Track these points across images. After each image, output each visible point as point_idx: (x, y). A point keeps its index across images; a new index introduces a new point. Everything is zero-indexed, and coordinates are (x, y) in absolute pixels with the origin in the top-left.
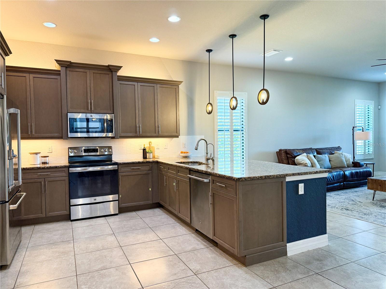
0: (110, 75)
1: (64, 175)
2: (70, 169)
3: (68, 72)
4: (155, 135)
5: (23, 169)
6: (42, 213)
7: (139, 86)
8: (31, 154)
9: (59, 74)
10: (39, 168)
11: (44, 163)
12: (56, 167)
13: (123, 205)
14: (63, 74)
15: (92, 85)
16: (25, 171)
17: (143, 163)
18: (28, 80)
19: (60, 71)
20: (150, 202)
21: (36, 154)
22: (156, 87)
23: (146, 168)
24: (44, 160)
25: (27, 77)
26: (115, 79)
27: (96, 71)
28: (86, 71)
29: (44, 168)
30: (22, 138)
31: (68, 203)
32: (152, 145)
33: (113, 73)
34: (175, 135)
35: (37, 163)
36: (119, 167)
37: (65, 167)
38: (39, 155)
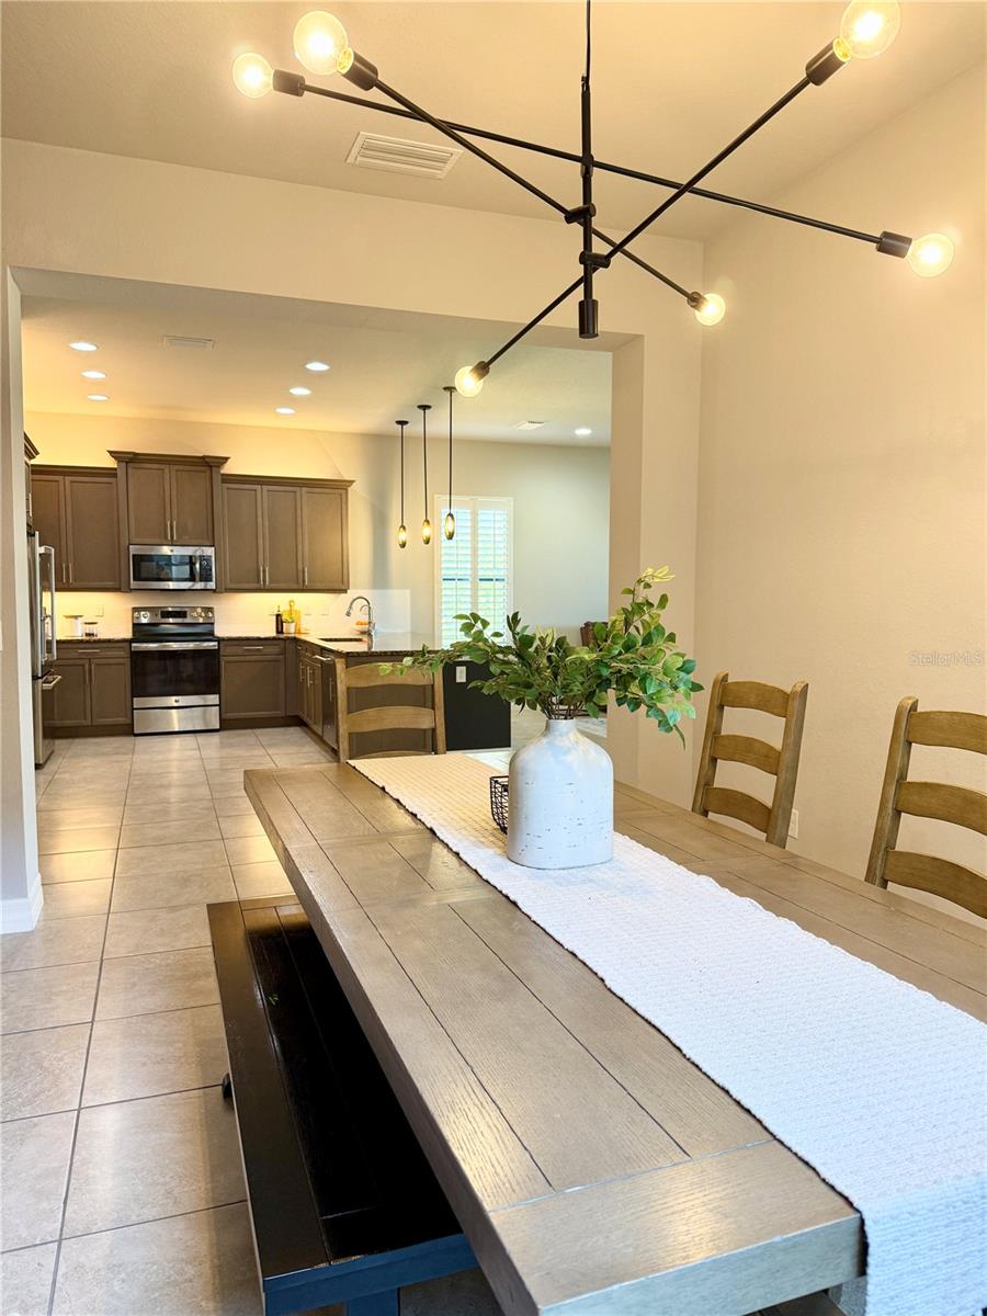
0: (208, 473)
1: (123, 655)
2: (134, 645)
3: (130, 471)
4: (295, 587)
5: (57, 642)
6: (85, 719)
7: (265, 493)
8: (67, 617)
9: (115, 476)
10: (81, 642)
11: (87, 635)
12: (109, 641)
13: (230, 715)
14: (121, 474)
15: (174, 493)
16: (61, 646)
17: (274, 639)
18: (62, 488)
19: (116, 469)
20: (280, 713)
21: (76, 617)
22: (298, 494)
23: (275, 649)
24: (90, 629)
25: (61, 483)
26: (217, 480)
27: (181, 467)
28: (163, 467)
29: (88, 642)
30: (57, 590)
31: (129, 704)
32: (295, 608)
33: (214, 469)
34: (340, 588)
35: (77, 632)
36: (222, 645)
37: (124, 641)
38: (80, 620)
